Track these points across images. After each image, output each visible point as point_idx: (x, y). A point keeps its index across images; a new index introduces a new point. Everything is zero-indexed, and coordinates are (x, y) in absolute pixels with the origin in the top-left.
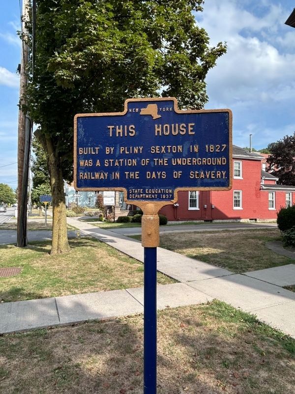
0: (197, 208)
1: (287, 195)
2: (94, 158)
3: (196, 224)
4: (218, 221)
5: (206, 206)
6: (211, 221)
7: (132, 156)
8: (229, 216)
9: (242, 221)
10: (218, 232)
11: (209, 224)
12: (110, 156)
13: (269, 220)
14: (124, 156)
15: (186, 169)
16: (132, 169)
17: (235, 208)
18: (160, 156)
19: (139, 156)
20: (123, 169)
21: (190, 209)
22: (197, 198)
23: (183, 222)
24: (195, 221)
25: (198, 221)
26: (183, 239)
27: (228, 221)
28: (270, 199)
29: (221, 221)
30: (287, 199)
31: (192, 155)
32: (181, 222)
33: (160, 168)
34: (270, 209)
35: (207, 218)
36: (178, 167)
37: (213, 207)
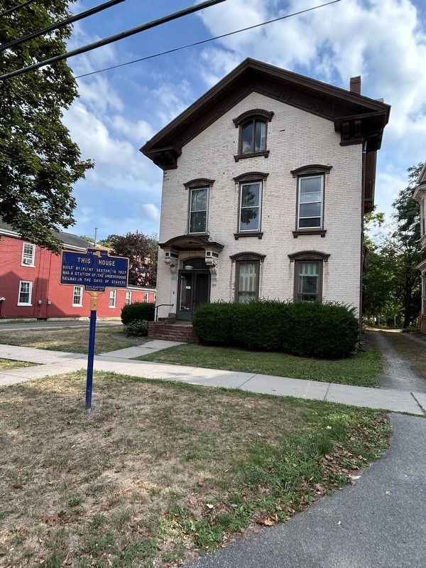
0: (29, 304)
1: (127, 294)
2: (70, 271)
3: (27, 322)
4: (54, 319)
5: (40, 301)
6: (45, 319)
7: (88, 272)
8: (67, 313)
9: (81, 319)
10: (59, 329)
11: (42, 322)
12: (78, 271)
13: (108, 319)
14: (84, 271)
15: (110, 279)
16: (88, 277)
17: (74, 305)
18: (100, 273)
19: (92, 272)
20: (83, 277)
21: (20, 304)
22: (30, 292)
23: (9, 320)
24: (25, 320)
25: (28, 320)
26: (24, 336)
27: (65, 319)
28: (111, 297)
29: (57, 319)
30: (127, 298)
31: (114, 274)
32: (6, 320)
33: (100, 278)
34: (111, 307)
35: (41, 316)
36: (107, 278)
37: (50, 303)
